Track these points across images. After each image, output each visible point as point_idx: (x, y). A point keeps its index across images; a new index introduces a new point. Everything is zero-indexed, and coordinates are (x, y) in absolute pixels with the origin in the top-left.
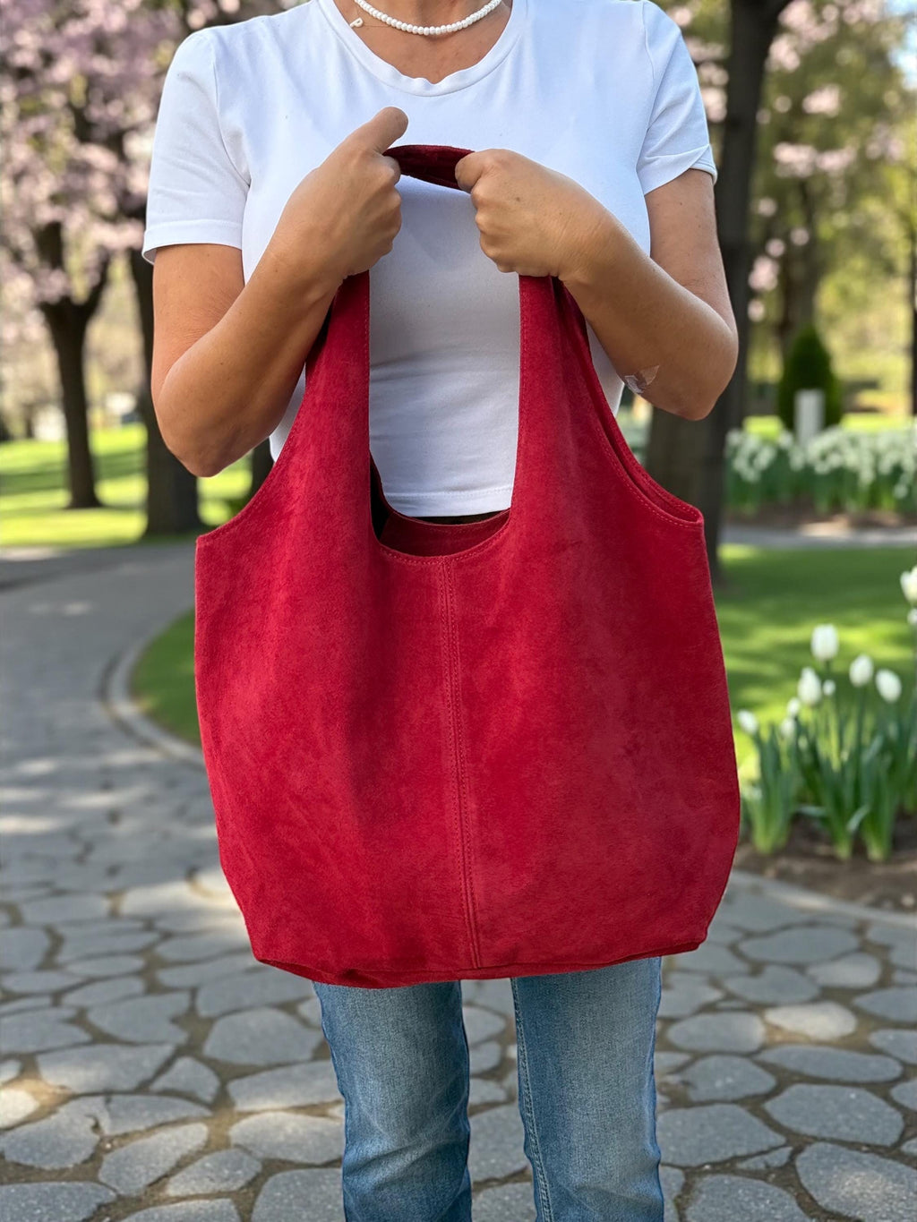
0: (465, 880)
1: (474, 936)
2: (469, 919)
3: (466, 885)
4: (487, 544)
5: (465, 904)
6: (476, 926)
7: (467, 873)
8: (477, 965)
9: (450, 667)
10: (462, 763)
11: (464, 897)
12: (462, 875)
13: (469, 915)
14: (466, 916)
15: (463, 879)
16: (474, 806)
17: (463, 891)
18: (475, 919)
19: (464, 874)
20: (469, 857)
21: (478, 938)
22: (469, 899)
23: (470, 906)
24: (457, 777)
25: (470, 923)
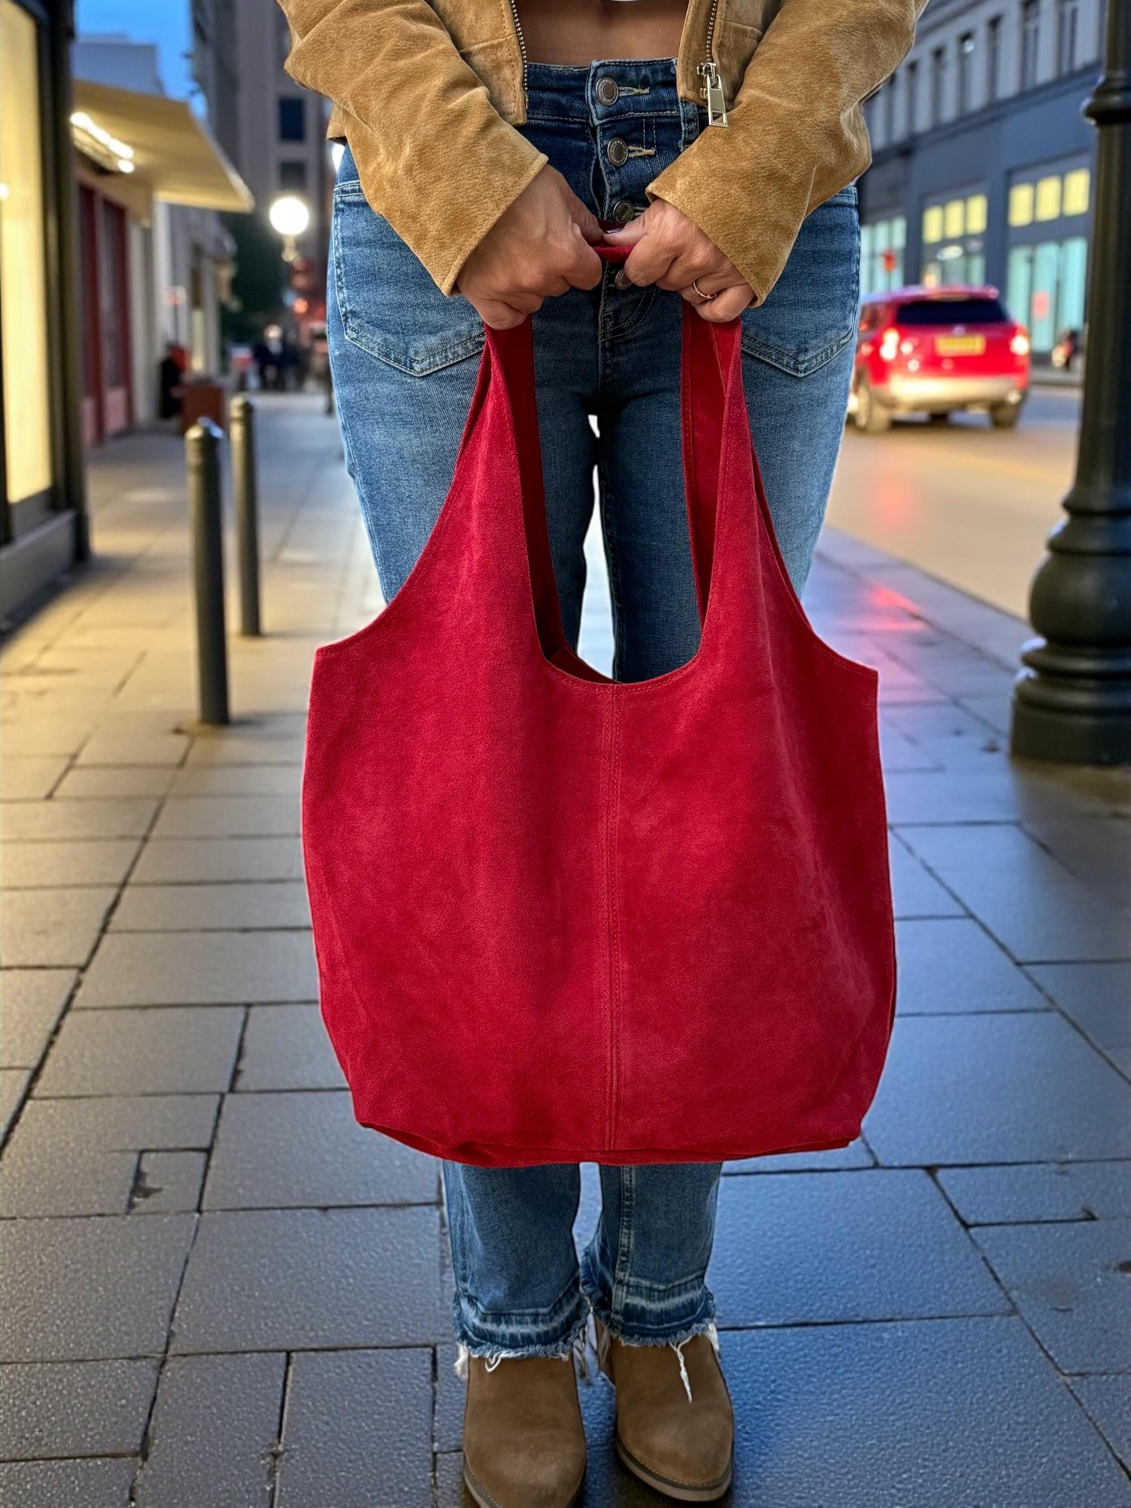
0: (612, 1049)
1: (613, 1114)
2: (611, 1093)
3: (612, 1054)
4: (666, 678)
5: (609, 1076)
6: (617, 1102)
7: (614, 1041)
8: (609, 1146)
9: (608, 807)
10: (614, 916)
11: (609, 1068)
12: (608, 1043)
13: (611, 1089)
14: (608, 1090)
15: (609, 1048)
16: (626, 966)
17: (608, 1060)
18: (618, 1093)
19: (612, 1041)
20: (618, 1024)
21: (617, 1116)
22: (615, 1070)
23: (615, 1078)
24: (609, 932)
25: (611, 1098)
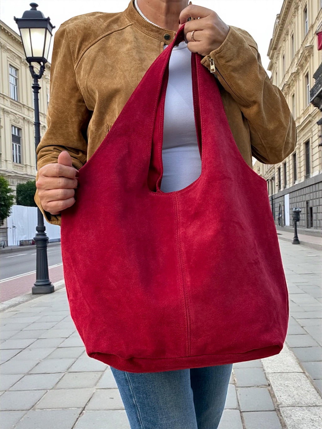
0: (186, 309)
2: (187, 328)
3: (186, 312)
5: (186, 320)
6: (190, 331)
7: (187, 307)
10: (183, 265)
11: (186, 317)
12: (185, 308)
14: (186, 326)
15: (185, 309)
17: (185, 314)
18: (190, 327)
19: (186, 307)
20: (188, 300)
21: (190, 338)
22: (188, 318)
23: (188, 321)
25: (187, 330)
